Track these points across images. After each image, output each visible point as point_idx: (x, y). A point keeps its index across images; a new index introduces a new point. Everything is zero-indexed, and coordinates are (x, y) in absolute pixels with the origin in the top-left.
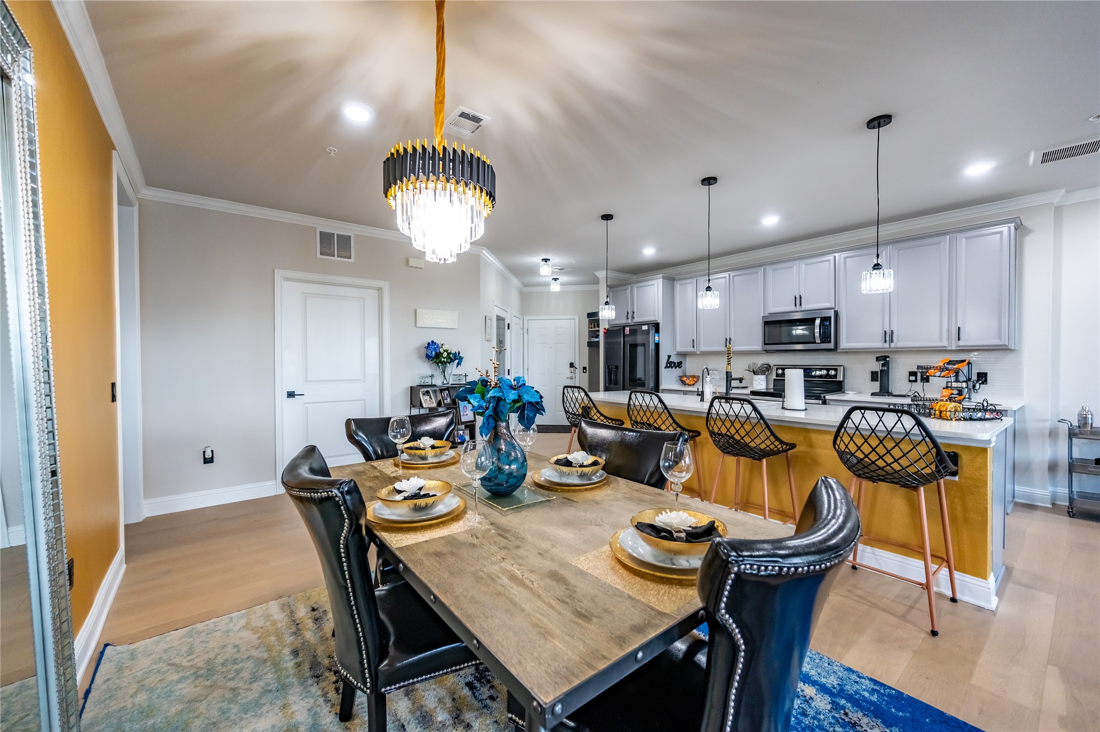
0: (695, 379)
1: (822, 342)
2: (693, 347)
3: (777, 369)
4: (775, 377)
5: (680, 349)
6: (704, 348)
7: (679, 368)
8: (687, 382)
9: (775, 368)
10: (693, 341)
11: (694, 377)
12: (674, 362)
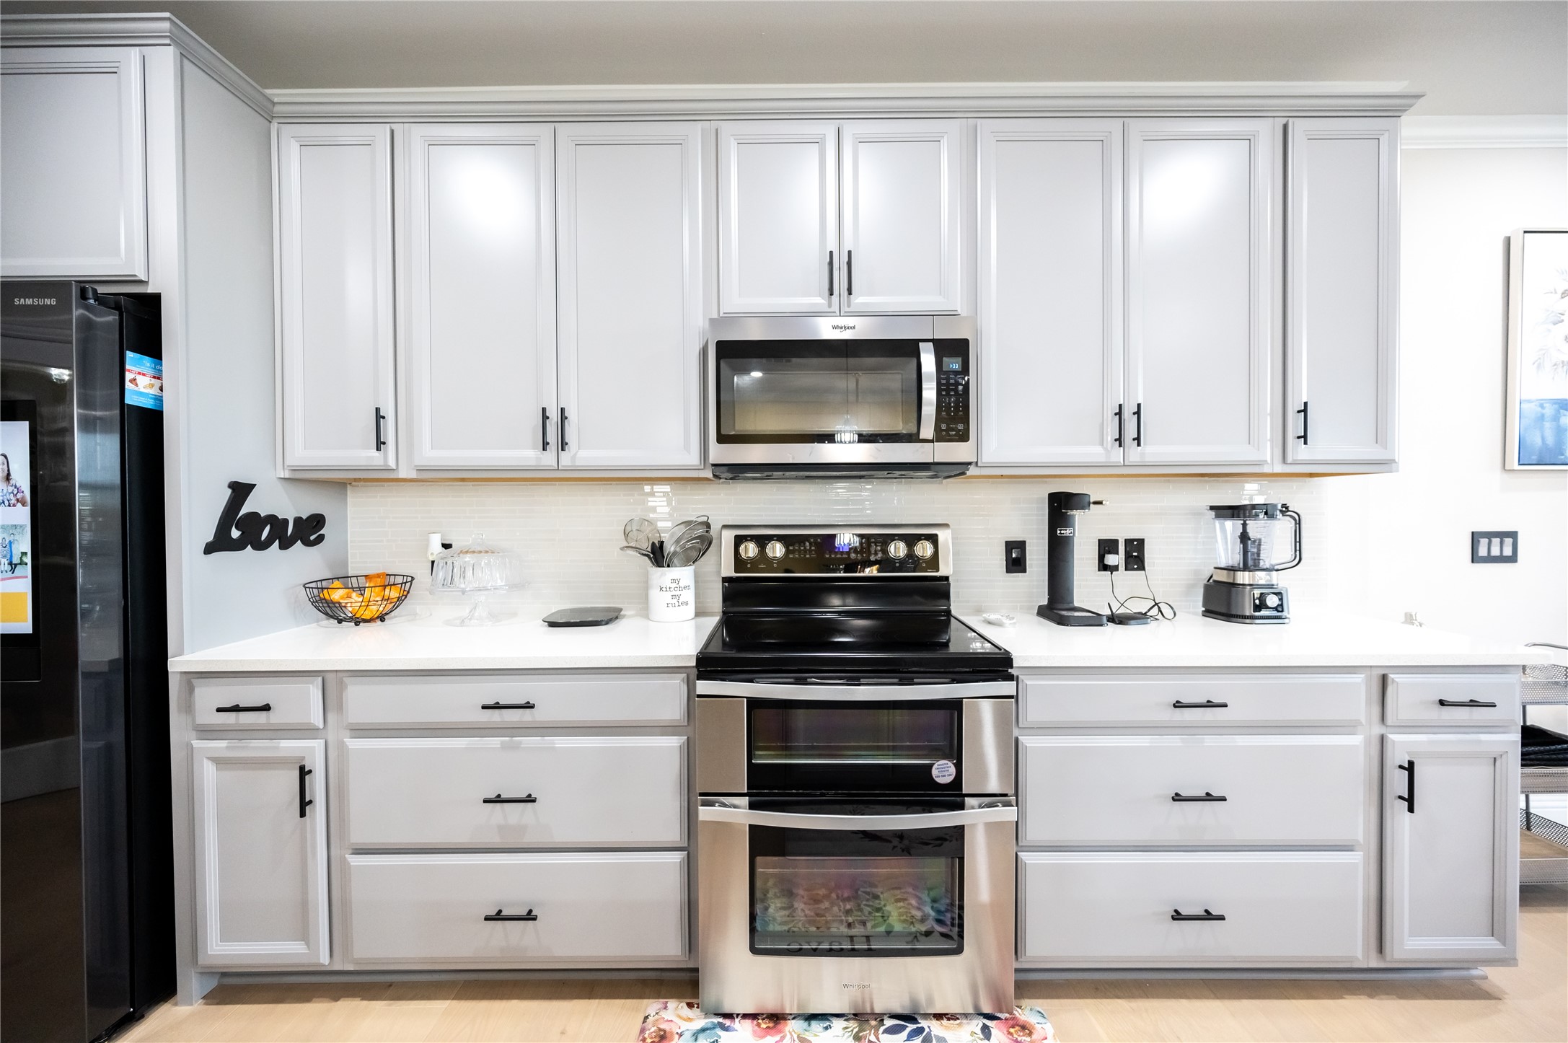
0: (394, 594)
1: (941, 436)
2: (380, 444)
3: (739, 540)
4: (731, 573)
5: (303, 453)
6: (431, 453)
7: (308, 543)
8: (353, 603)
9: (728, 536)
10: (379, 417)
11: (386, 581)
12: (272, 519)
